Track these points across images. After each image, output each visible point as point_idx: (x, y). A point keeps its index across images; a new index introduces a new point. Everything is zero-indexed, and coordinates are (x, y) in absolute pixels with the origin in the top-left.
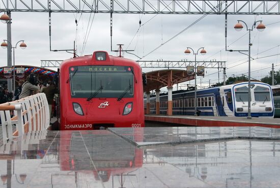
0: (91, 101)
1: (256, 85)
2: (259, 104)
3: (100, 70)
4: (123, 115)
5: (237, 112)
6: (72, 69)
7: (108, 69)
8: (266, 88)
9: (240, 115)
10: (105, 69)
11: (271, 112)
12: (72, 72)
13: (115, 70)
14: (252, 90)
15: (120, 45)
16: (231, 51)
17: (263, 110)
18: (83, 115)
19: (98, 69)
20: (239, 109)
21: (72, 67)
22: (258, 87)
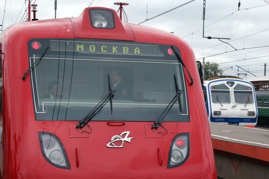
0: (85, 128)
1: (236, 83)
2: (240, 106)
3: (103, 51)
4: (169, 167)
5: (213, 116)
6: (36, 46)
7: (120, 50)
8: (249, 87)
9: (217, 120)
10: (114, 49)
11: (255, 117)
12: (36, 52)
13: (137, 51)
14: (232, 89)
15: (121, 4)
16: (210, 38)
17: (244, 114)
18: (69, 167)
19: (98, 49)
20: (216, 113)
21: (35, 40)
22: (238, 85)
